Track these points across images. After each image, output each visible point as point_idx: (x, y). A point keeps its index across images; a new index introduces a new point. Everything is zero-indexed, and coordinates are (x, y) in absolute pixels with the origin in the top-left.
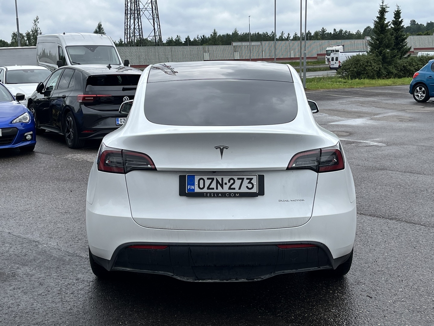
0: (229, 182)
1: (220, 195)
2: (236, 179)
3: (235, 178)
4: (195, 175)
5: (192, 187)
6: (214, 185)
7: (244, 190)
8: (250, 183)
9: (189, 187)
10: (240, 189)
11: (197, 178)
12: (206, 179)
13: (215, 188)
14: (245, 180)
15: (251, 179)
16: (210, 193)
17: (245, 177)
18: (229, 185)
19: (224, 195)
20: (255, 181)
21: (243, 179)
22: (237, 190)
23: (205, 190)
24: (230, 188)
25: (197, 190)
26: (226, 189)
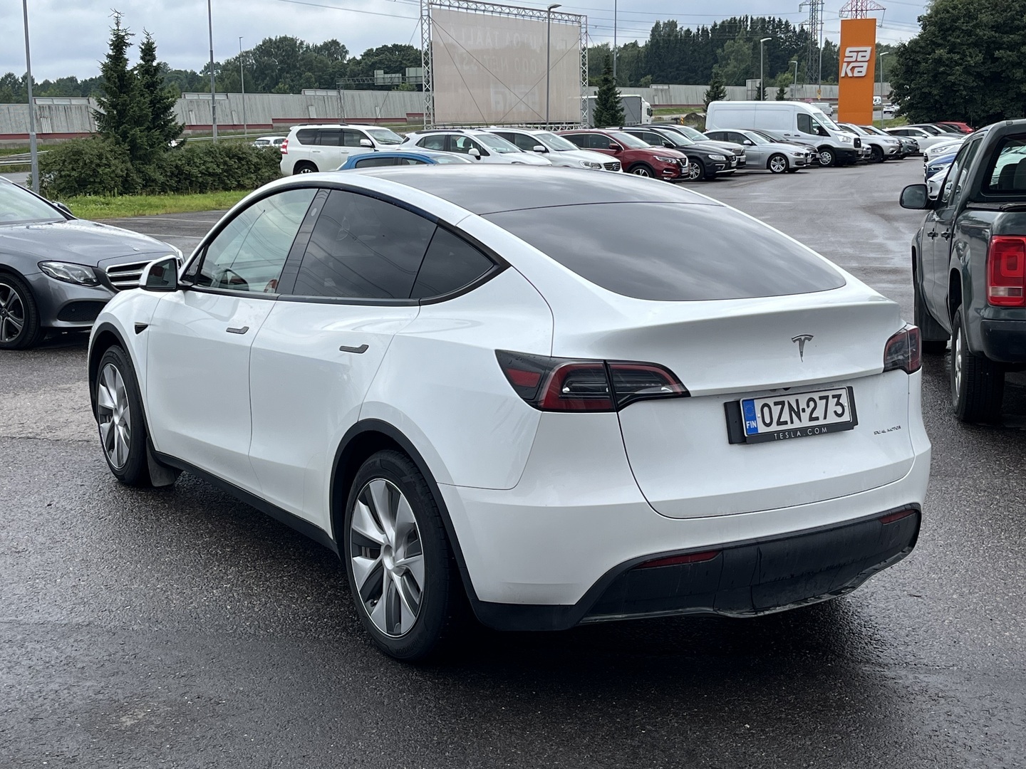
0: (808, 406)
1: (799, 434)
2: (817, 400)
3: (816, 396)
4: (753, 400)
5: (753, 424)
6: (785, 417)
7: (832, 419)
8: (838, 404)
9: (748, 425)
10: (825, 418)
11: (758, 405)
12: (772, 405)
13: (789, 422)
14: (830, 397)
15: (839, 397)
16: (783, 431)
17: (830, 394)
18: (808, 411)
19: (804, 433)
20: (844, 400)
21: (827, 398)
22: (821, 422)
23: (774, 428)
24: (811, 419)
25: (762, 429)
26: (806, 423)
